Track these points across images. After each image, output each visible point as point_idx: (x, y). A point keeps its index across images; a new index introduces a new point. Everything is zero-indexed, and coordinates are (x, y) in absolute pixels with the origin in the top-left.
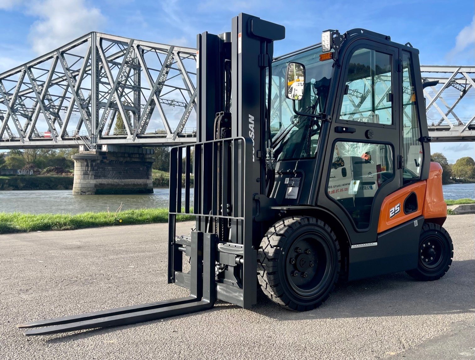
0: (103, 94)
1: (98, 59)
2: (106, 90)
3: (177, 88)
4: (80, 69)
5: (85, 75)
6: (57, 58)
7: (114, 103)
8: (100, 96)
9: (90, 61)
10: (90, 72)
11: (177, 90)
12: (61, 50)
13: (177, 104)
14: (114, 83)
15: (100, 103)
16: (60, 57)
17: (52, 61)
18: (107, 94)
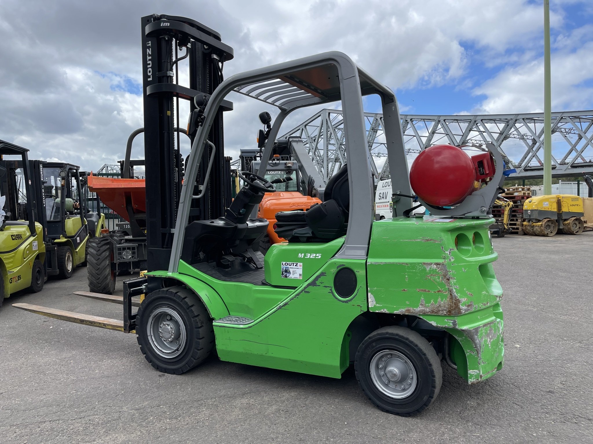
0: (332, 151)
1: (328, 127)
2: (334, 148)
3: (382, 144)
4: (316, 135)
5: (320, 139)
6: (303, 129)
7: (338, 159)
8: (329, 153)
9: (323, 128)
10: (322, 137)
11: (382, 145)
12: (305, 124)
13: (383, 155)
14: (338, 144)
15: (330, 159)
16: (304, 129)
17: (300, 131)
18: (335, 151)
